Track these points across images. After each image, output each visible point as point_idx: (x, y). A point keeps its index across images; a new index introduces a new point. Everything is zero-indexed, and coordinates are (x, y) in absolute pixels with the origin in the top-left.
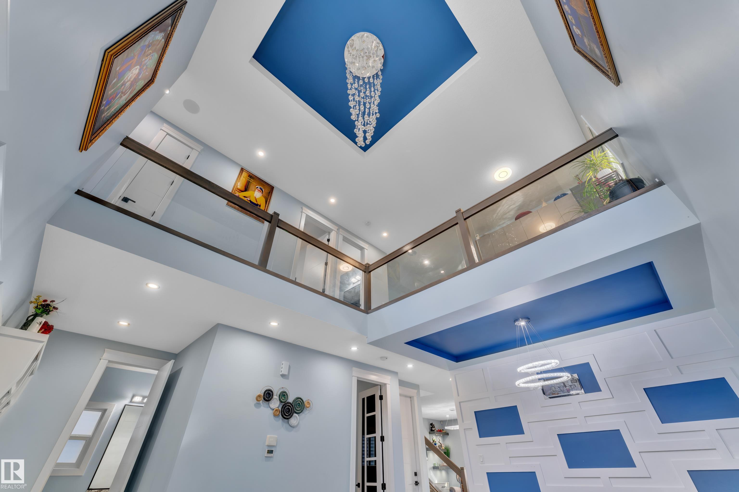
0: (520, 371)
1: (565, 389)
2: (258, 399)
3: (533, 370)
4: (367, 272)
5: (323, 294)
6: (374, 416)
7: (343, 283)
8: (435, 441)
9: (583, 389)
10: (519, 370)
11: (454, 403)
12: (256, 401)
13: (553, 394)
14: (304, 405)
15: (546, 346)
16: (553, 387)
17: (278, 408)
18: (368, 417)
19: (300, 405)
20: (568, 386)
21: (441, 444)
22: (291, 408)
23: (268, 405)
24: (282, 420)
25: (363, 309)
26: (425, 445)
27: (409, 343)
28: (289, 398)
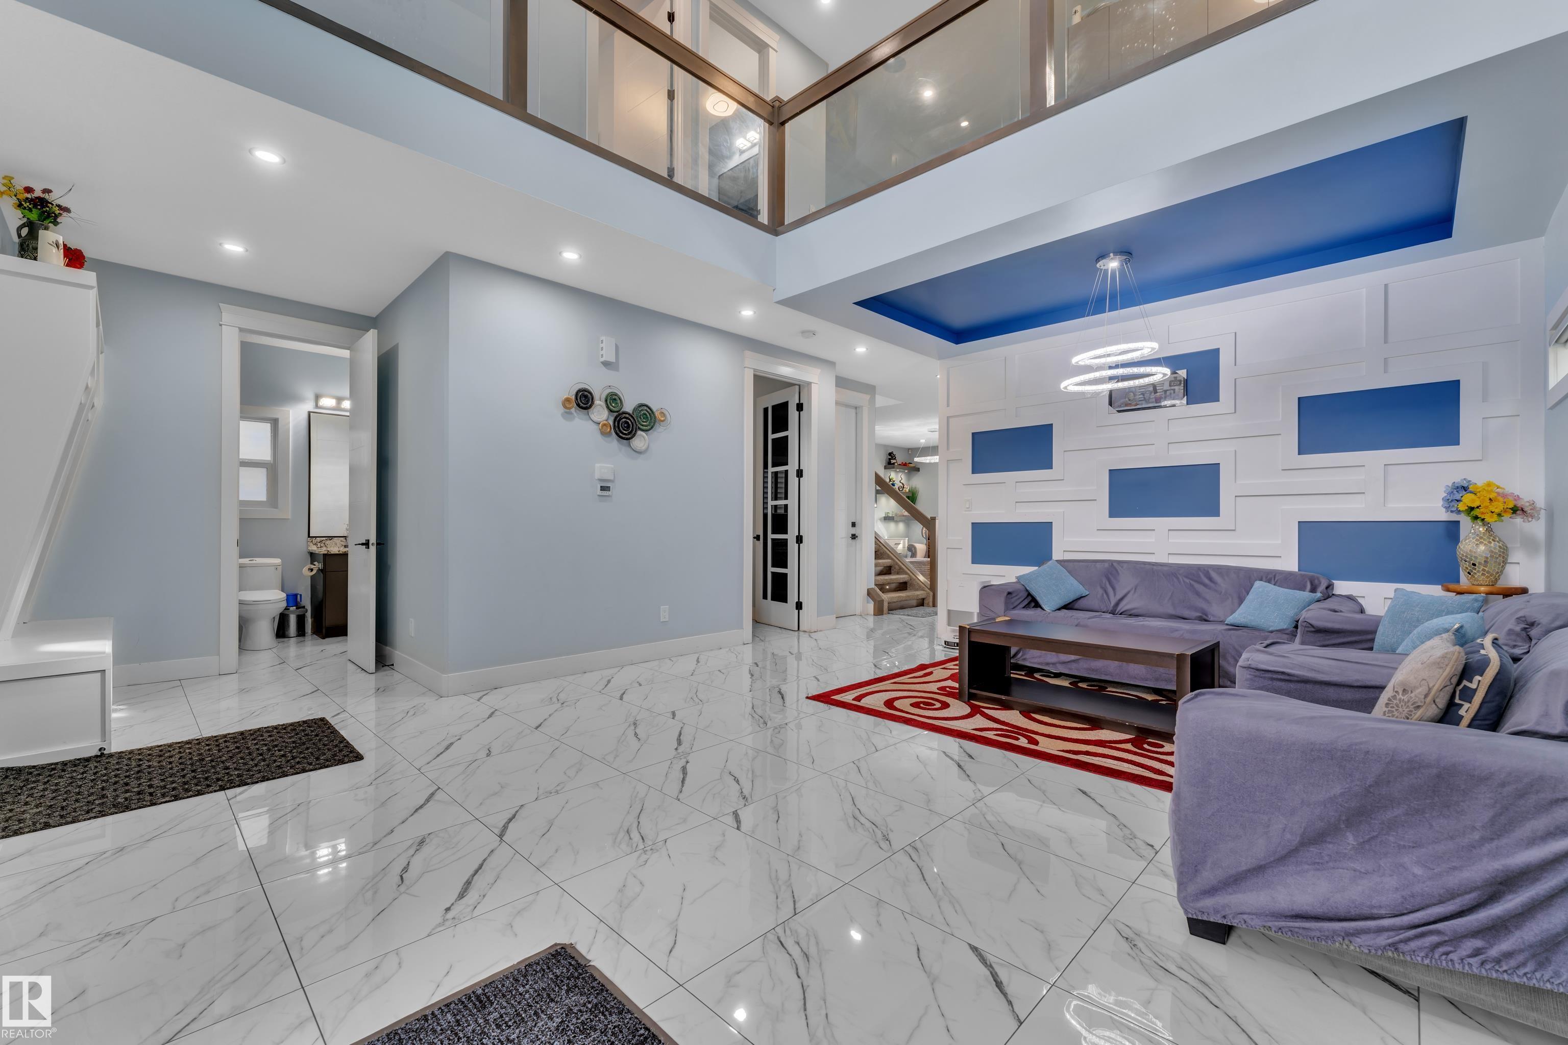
0: (1077, 363)
1: (1153, 396)
2: (568, 405)
3: (1103, 360)
4: (776, 123)
5: (668, 181)
6: (787, 437)
7: (717, 155)
8: (894, 480)
9: (1186, 397)
10: (1074, 360)
11: (937, 420)
12: (562, 410)
13: (1127, 405)
14: (655, 417)
15: (1143, 315)
16: (1132, 394)
17: (607, 420)
18: (773, 440)
19: (647, 417)
20: (1161, 391)
21: (903, 484)
22: (631, 421)
23: (588, 416)
24: (618, 441)
25: (766, 222)
26: (874, 484)
27: (863, 304)
28: (625, 405)
